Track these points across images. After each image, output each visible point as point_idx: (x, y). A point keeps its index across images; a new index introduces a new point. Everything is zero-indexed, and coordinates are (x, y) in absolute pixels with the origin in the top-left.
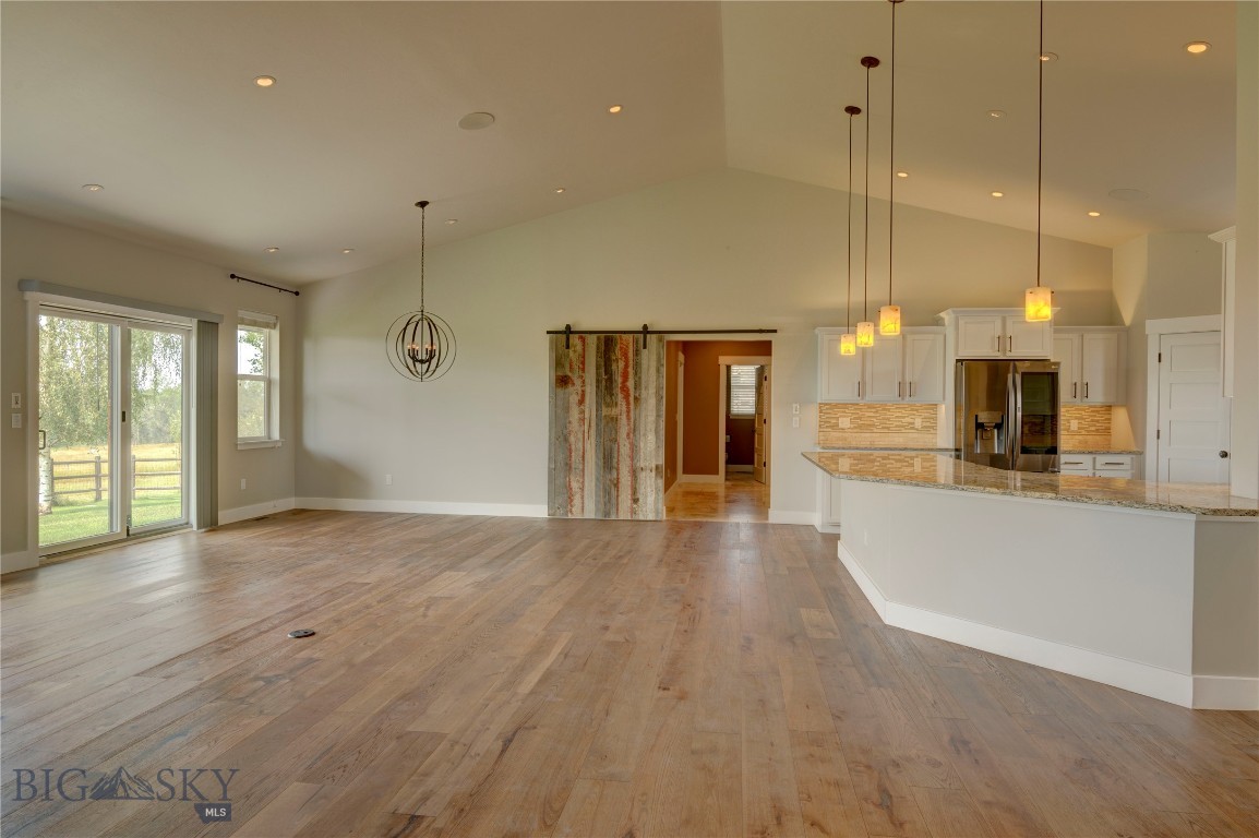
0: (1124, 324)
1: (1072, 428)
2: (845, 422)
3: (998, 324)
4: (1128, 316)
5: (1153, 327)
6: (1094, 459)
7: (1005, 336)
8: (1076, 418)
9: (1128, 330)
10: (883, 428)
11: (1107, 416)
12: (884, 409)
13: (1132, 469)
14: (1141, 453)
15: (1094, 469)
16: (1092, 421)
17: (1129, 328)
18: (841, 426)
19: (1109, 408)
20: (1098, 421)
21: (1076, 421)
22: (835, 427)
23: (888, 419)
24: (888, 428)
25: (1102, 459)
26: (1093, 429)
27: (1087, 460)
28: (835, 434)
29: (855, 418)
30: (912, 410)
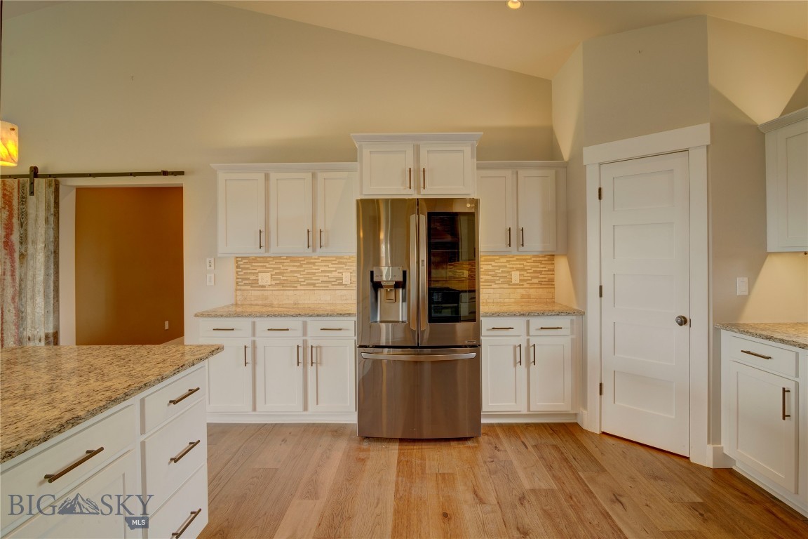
0: (563, 159)
1: (513, 282)
2: (265, 279)
3: (410, 152)
4: (566, 151)
5: (591, 155)
6: (528, 322)
7: (419, 169)
8: (518, 269)
9: (566, 166)
10: (308, 284)
11: (550, 267)
12: (308, 263)
13: (572, 333)
14: (582, 314)
15: (528, 334)
16: (535, 272)
17: (567, 163)
18: (260, 283)
19: (552, 257)
20: (540, 272)
21: (518, 273)
22: (254, 284)
23: (314, 274)
24: (314, 285)
25: (537, 322)
26: (536, 281)
27: (518, 324)
28: (254, 293)
29: (276, 274)
30: (340, 263)
